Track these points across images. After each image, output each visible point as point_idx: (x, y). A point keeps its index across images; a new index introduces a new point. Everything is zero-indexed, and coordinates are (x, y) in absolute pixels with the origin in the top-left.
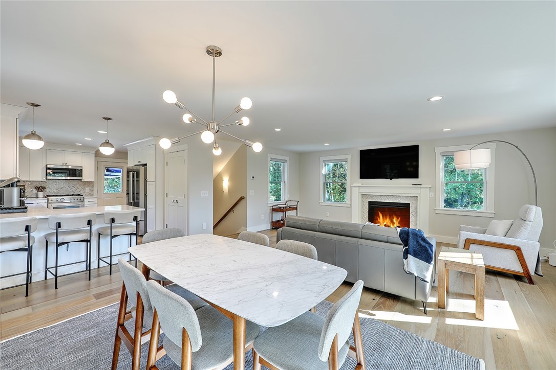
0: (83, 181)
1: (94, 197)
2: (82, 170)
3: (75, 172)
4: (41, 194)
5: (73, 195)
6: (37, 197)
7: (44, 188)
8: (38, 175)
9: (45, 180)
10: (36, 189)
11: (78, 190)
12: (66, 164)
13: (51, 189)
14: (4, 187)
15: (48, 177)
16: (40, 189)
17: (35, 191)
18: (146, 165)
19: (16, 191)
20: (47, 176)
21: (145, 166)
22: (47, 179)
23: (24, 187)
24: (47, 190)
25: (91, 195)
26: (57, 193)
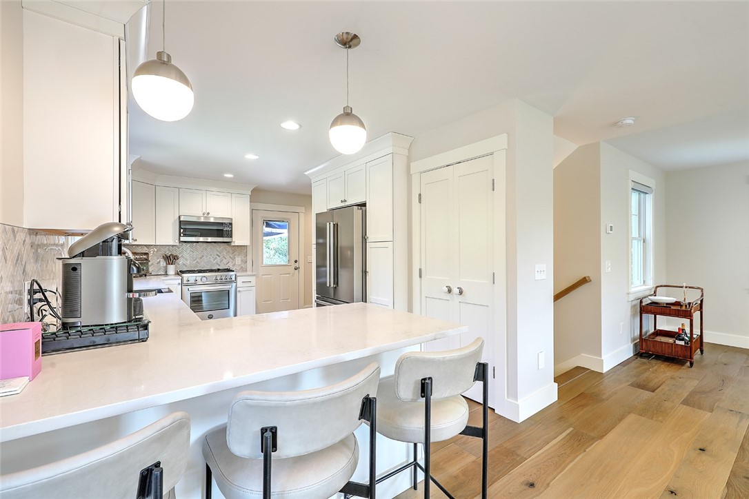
0: (233, 244)
1: (248, 273)
2: (231, 224)
3: (221, 230)
4: (172, 269)
5: (218, 270)
6: (166, 274)
7: (176, 258)
8: (167, 236)
9: (178, 244)
10: (165, 260)
11: (225, 261)
12: (208, 213)
13: (186, 260)
14: (83, 254)
15: (183, 239)
16: (170, 259)
17: (163, 263)
18: (364, 205)
19: (116, 264)
20: (180, 235)
21: (364, 208)
22: (180, 242)
23: (148, 257)
24: (180, 261)
25: (244, 270)
26: (196, 267)
